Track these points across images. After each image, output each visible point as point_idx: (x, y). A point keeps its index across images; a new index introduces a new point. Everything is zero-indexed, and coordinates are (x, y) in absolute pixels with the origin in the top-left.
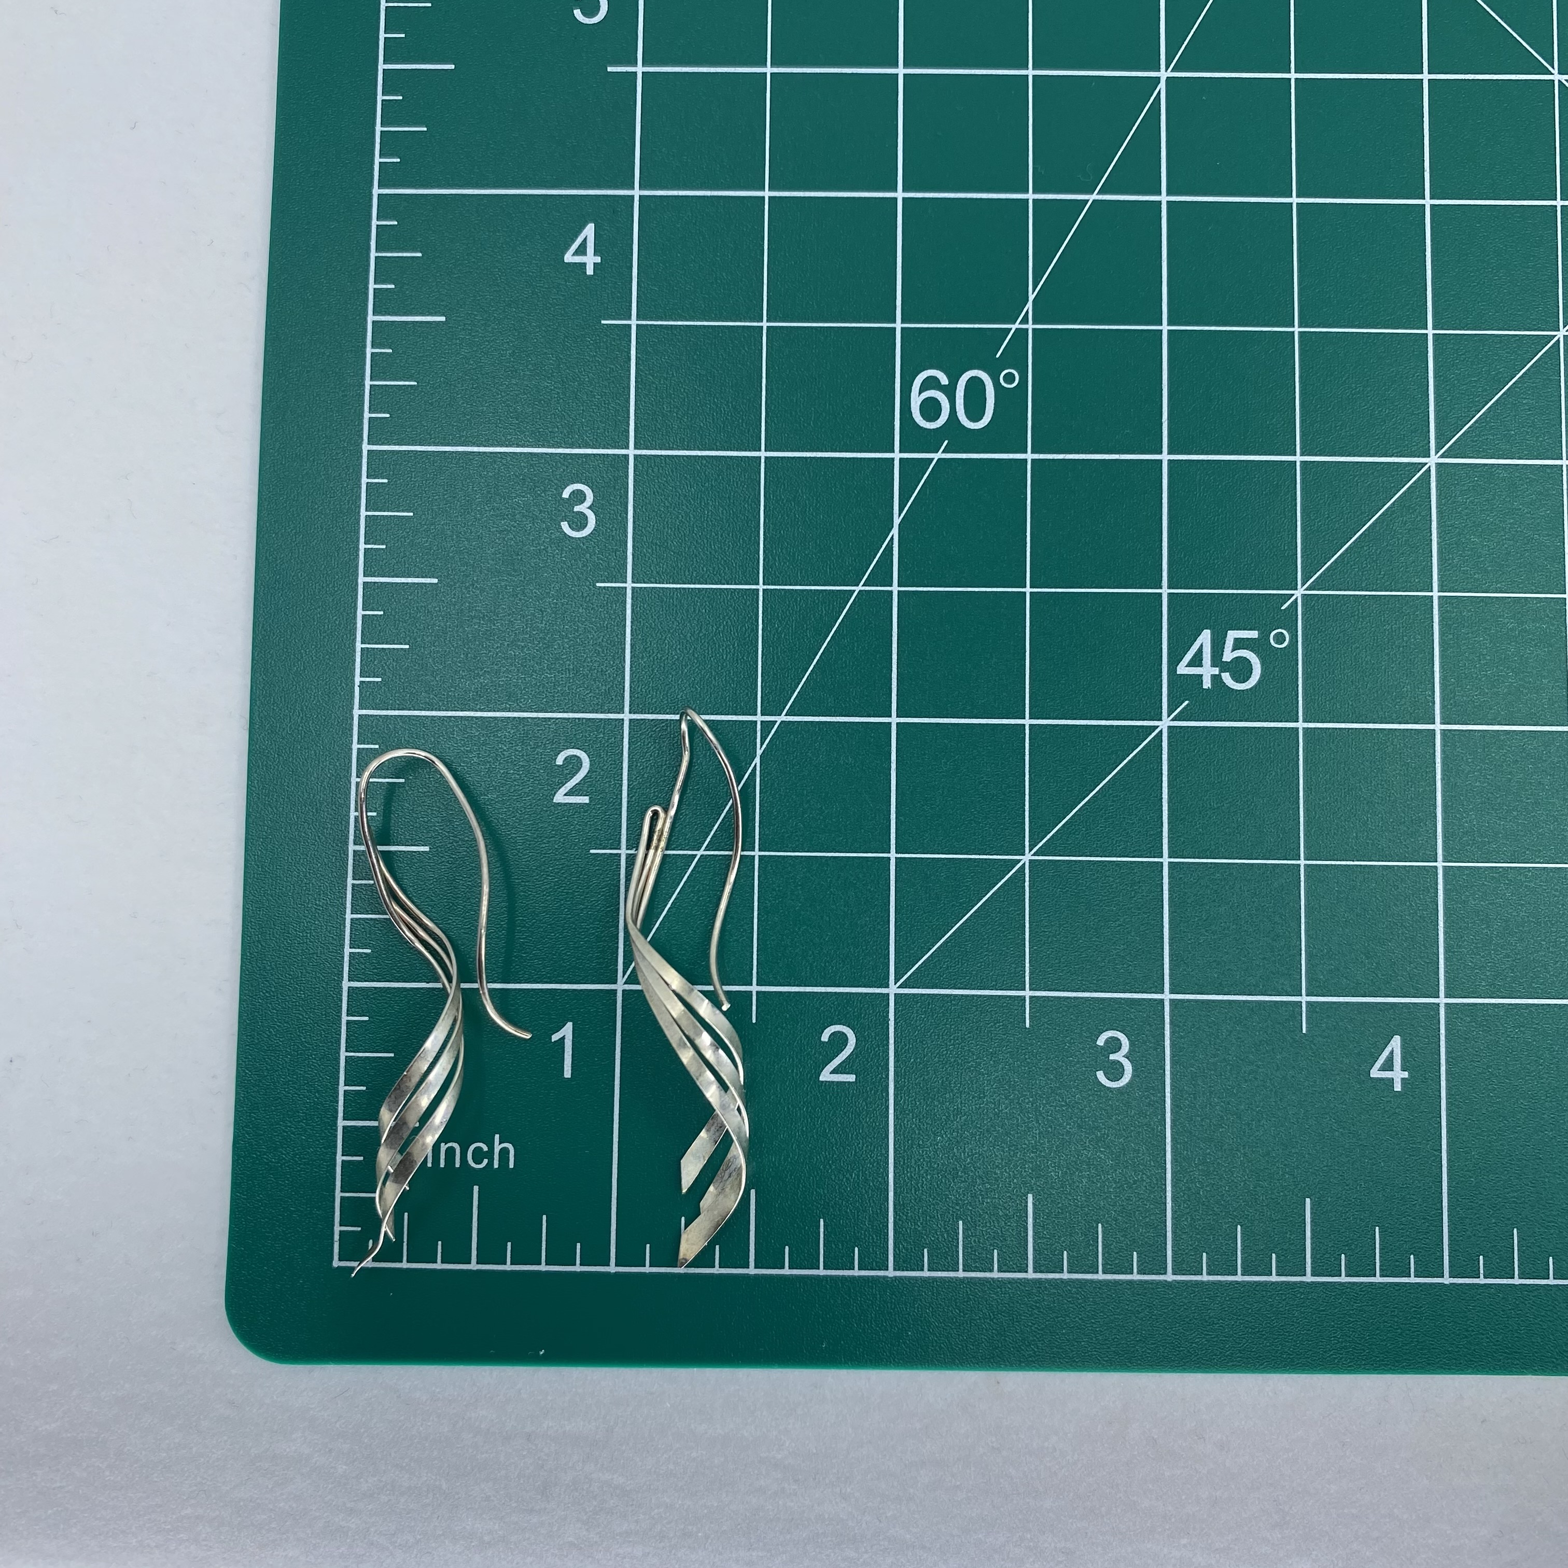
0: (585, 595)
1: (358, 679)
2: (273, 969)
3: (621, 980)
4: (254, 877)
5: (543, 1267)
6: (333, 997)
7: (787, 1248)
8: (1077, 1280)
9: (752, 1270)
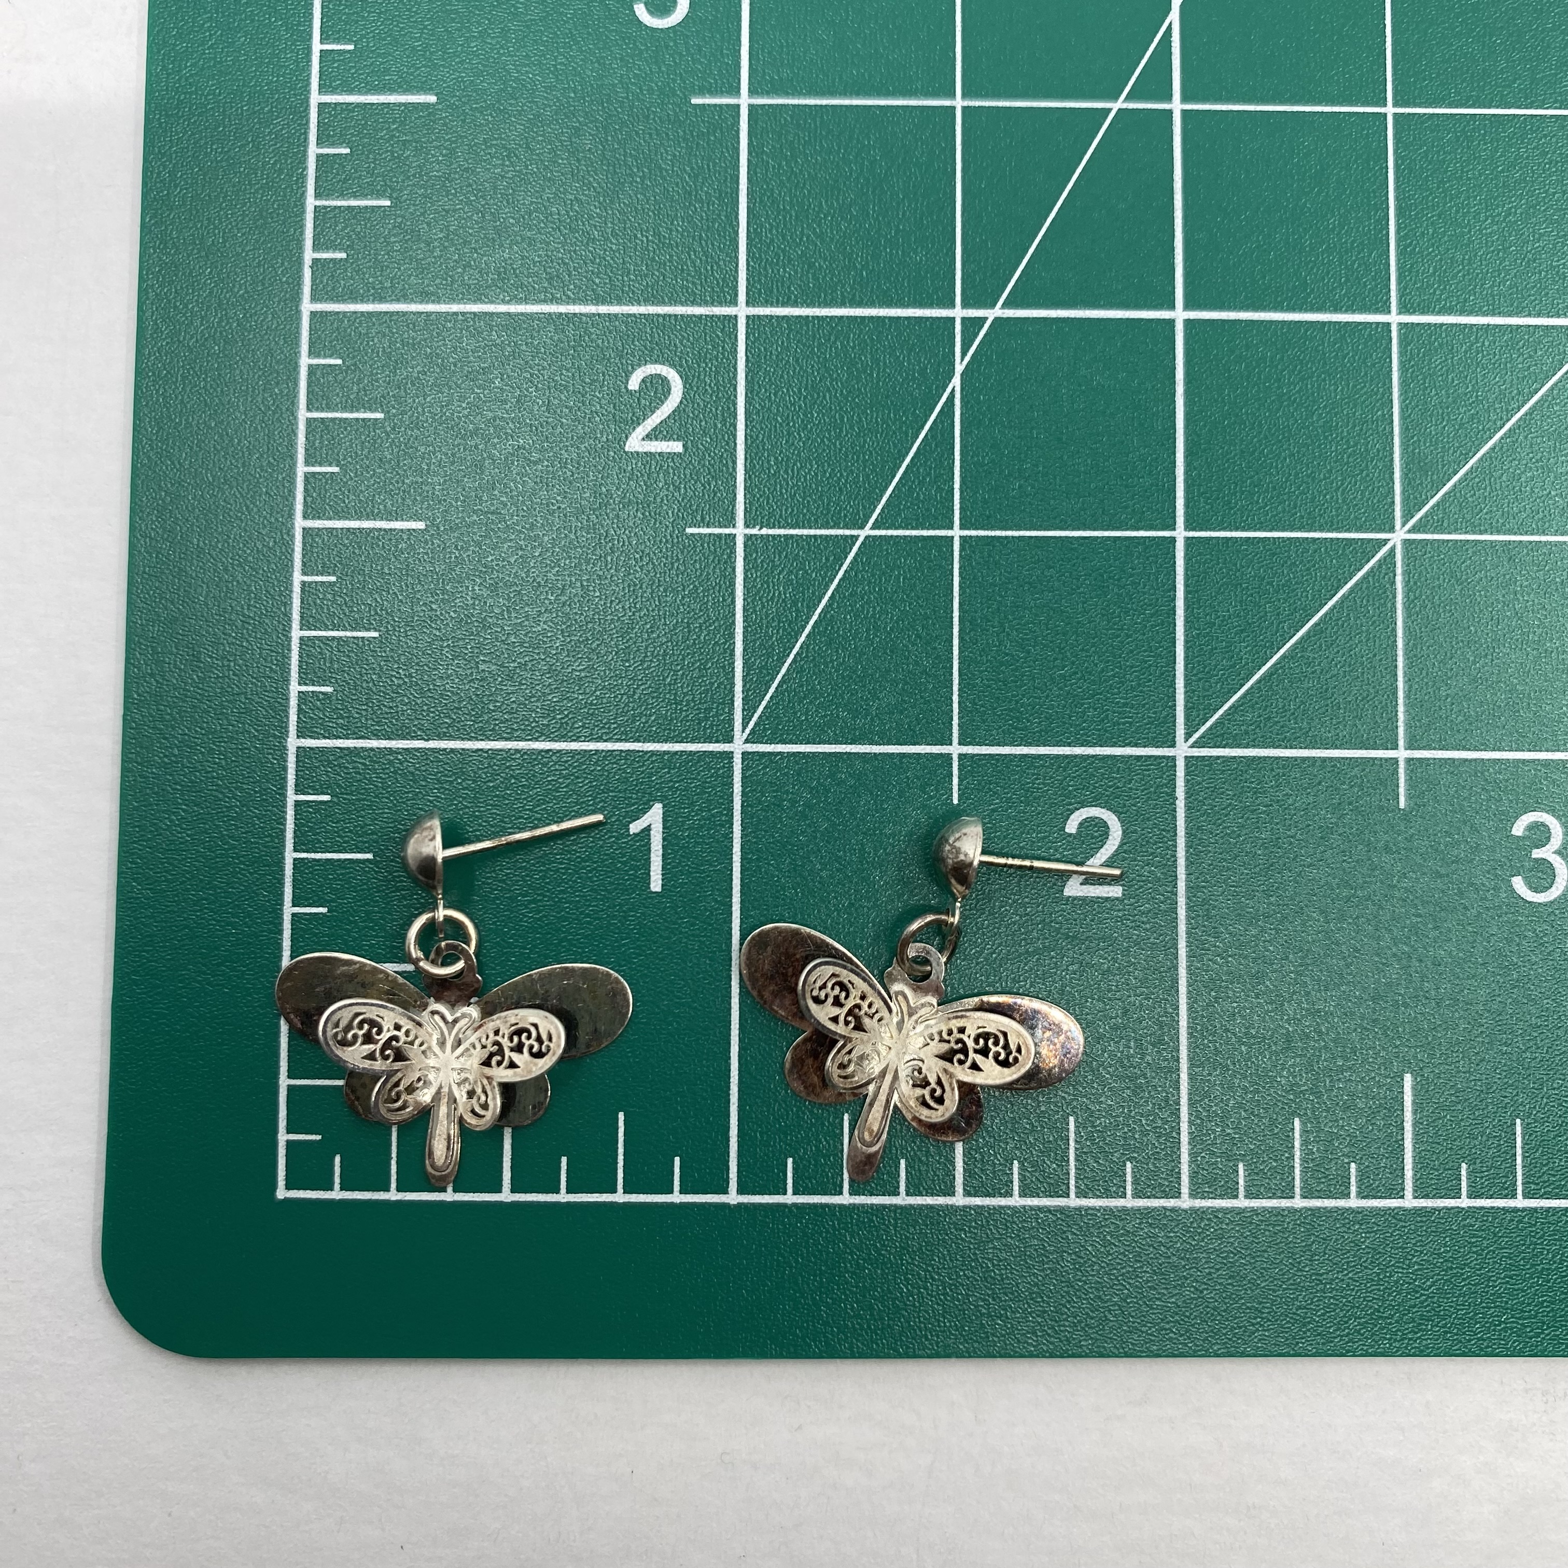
0: (672, 118)
1: (309, 255)
2: (174, 719)
3: (739, 735)
4: (144, 572)
5: (620, 1197)
6: (272, 764)
7: (1015, 1162)
8: (1482, 1208)
9: (959, 1199)
